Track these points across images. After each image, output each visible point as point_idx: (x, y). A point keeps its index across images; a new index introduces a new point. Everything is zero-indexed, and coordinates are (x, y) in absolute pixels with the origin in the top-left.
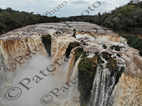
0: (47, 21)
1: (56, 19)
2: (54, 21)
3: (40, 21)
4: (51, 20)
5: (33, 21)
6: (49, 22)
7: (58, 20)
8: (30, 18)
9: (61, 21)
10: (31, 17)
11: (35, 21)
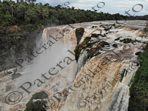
0: (107, 19)
1: (118, 17)
3: (99, 18)
4: (113, 18)
6: (109, 19)
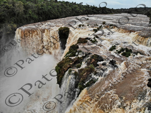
0: (94, 13)
2: (102, 13)
4: (99, 11)
5: (76, 12)
7: (108, 11)
8: (73, 9)
9: (112, 13)
10: (75, 8)
11: (79, 13)
